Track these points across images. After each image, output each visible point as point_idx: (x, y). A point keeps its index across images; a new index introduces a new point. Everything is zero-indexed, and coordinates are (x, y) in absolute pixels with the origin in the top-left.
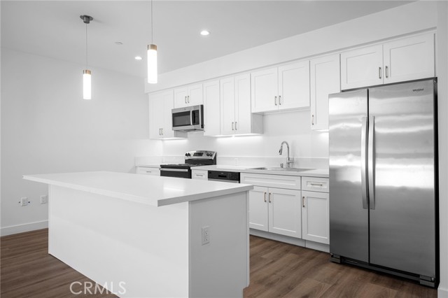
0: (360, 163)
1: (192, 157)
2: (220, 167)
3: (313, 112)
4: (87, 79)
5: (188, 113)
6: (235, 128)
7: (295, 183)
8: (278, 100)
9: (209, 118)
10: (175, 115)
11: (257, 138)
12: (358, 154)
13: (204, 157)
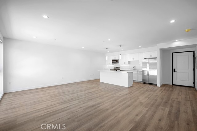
0: (147, 69)
1: (115, 68)
2: (121, 70)
3: (139, 61)
4: (107, 57)
5: (115, 60)
6: (125, 63)
7: (137, 72)
8: (133, 59)
9: (119, 61)
10: (112, 61)
11: (129, 65)
12: (147, 68)
13: (118, 68)
